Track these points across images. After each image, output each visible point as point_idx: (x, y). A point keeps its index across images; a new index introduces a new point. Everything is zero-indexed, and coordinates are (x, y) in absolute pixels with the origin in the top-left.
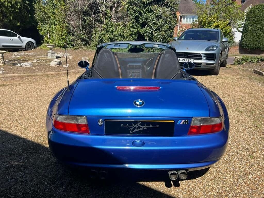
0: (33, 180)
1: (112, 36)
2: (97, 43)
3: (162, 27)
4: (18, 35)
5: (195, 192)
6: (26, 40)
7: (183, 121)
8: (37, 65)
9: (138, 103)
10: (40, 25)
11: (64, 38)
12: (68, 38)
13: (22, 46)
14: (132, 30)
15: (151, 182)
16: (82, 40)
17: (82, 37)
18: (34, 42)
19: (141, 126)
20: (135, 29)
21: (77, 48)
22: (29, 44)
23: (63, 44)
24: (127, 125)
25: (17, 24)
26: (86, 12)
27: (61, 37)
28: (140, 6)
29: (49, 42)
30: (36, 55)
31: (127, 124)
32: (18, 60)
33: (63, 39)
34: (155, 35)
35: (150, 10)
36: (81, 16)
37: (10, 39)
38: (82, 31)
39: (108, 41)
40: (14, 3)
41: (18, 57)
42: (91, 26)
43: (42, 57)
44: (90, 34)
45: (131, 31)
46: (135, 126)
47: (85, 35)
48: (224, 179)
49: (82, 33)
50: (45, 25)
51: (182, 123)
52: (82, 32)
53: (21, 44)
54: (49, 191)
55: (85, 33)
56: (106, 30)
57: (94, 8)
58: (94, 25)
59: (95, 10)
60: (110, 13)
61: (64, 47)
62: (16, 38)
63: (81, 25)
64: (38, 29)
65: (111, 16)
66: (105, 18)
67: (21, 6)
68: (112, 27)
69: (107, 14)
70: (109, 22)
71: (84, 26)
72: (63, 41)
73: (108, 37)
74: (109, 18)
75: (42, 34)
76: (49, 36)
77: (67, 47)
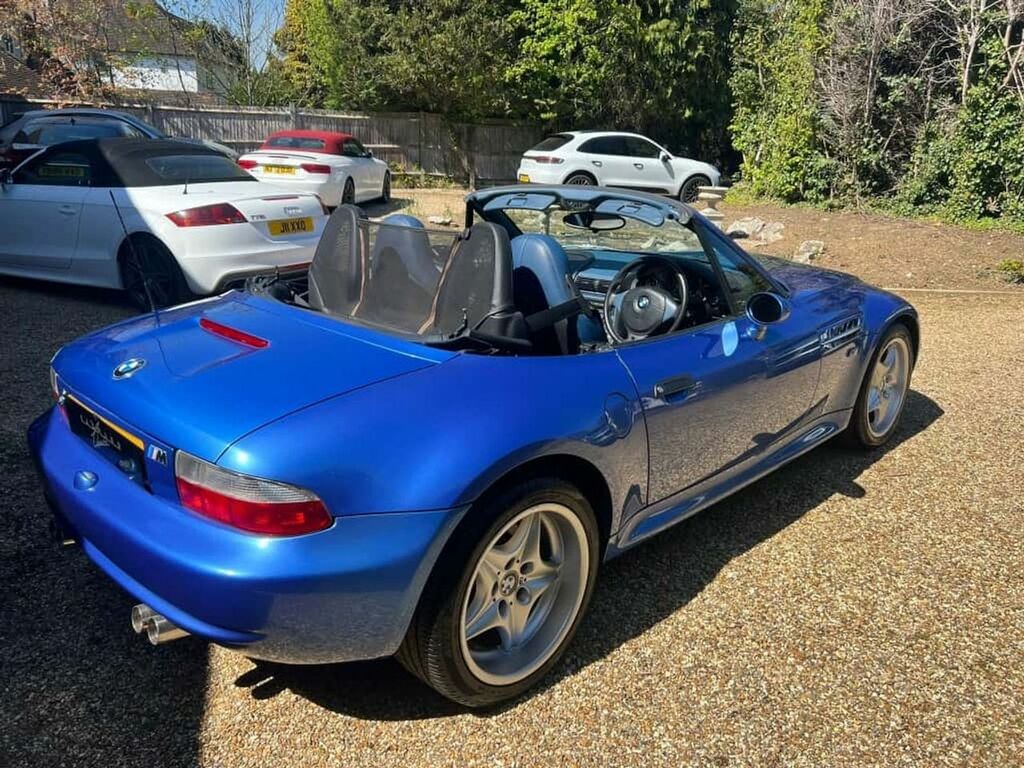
1: (992, 158)
2: (923, 185)
4: (664, 152)
6: (688, 168)
10: (741, 116)
11: (796, 163)
12: (811, 163)
13: (669, 189)
16: (864, 172)
17: (862, 162)
18: (710, 175)
21: (836, 203)
22: (693, 183)
23: (791, 188)
25: (682, 114)
26: (900, 58)
27: (787, 159)
29: (754, 179)
33: (795, 167)
36: (874, 72)
37: (635, 165)
38: (871, 136)
39: (969, 179)
42: (914, 112)
44: (902, 146)
47: (882, 153)
49: (868, 144)
50: (756, 113)
51: (154, 457)
52: (865, 140)
53: (669, 182)
55: (883, 141)
56: (970, 131)
57: (936, 34)
58: (927, 111)
59: (938, 47)
60: (1002, 52)
61: (794, 198)
62: (654, 163)
63: (870, 110)
64: (731, 130)
65: (1008, 67)
66: (974, 79)
67: (706, 49)
68: (1000, 116)
69: (989, 57)
70: (993, 95)
71: (880, 114)
72: (793, 174)
73: (972, 160)
74: (995, 79)
75: (739, 149)
76: (759, 153)
77: (804, 200)
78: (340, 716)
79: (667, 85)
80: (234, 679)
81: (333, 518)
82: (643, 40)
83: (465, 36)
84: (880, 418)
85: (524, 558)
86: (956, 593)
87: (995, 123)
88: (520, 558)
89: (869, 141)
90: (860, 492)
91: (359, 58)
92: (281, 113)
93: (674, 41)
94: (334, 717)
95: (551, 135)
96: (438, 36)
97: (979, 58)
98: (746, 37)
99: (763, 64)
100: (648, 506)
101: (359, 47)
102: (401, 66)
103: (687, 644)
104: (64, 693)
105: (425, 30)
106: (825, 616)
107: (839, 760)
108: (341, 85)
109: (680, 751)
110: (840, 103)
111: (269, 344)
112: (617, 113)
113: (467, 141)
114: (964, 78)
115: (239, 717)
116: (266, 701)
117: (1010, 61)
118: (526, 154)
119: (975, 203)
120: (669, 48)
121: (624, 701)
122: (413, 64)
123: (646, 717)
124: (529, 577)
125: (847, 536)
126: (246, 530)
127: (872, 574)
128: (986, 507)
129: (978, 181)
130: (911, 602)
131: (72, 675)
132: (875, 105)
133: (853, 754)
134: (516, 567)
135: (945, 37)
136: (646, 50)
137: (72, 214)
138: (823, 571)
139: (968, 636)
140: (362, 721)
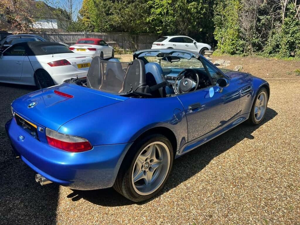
1: (292, 39)
2: (272, 48)
4: (194, 41)
6: (202, 46)
10: (217, 30)
11: (234, 43)
12: (238, 43)
16: (254, 45)
17: (253, 42)
18: (209, 48)
21: (246, 54)
22: (203, 50)
23: (232, 51)
25: (199, 30)
26: (264, 10)
27: (231, 42)
29: (221, 48)
36: (256, 15)
37: (186, 45)
38: (256, 34)
39: (285, 45)
40: (200, 8)
42: (268, 26)
44: (265, 36)
47: (259, 39)
50: (221, 28)
51: (40, 130)
52: (254, 35)
53: (195, 49)
55: (259, 35)
56: (285, 31)
57: (274, 3)
58: (272, 26)
59: (275, 7)
60: (294, 8)
61: (233, 53)
62: (191, 45)
63: (255, 26)
64: (214, 34)
65: (296, 12)
66: (286, 16)
67: (206, 10)
68: (294, 27)
69: (290, 9)
70: (292, 21)
71: (258, 27)
72: (233, 46)
73: (286, 40)
74: (292, 16)
75: (216, 39)
76: (222, 41)
77: (236, 54)
78: (98, 205)
79: (194, 21)
80: (67, 195)
81: (93, 147)
82: (187, 8)
83: (135, 9)
84: (258, 116)
85: (150, 158)
86: (281, 166)
87: (293, 29)
88: (149, 158)
89: (255, 36)
90: (252, 138)
91: (104, 17)
92: (81, 33)
93: (196, 8)
94: (96, 206)
95: (161, 37)
96: (127, 9)
97: (287, 9)
98: (218, 6)
99: (223, 14)
100: (188, 142)
101: (104, 13)
102: (116, 19)
103: (200, 182)
104: (17, 201)
105: (123, 8)
106: (242, 174)
107: (246, 215)
108: (99, 25)
109: (198, 213)
110: (246, 24)
111: (73, 97)
112: (180, 30)
113: (136, 40)
114: (283, 15)
115: (68, 207)
116: (76, 202)
117: (297, 10)
118: (154, 43)
119: (287, 53)
120: (195, 10)
121: (182, 199)
122: (120, 18)
123: (188, 204)
124: (152, 164)
125: (248, 150)
126: (67, 151)
127: (256, 161)
128: (291, 141)
129: (288, 46)
130: (268, 169)
131: (20, 196)
132: (257, 25)
133: (250, 213)
134: (148, 161)
135: (277, 4)
136: (188, 11)
137: (20, 64)
138: (241, 161)
139: (285, 178)
140: (104, 207)
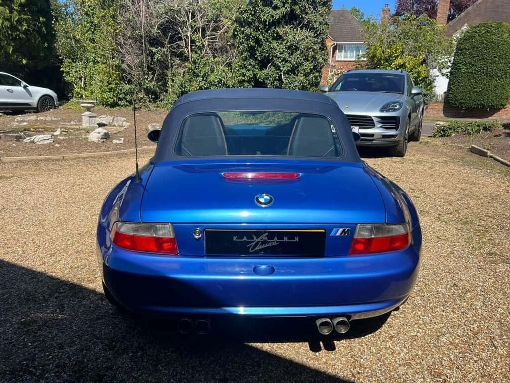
0: (73, 342)
1: (205, 84)
2: (176, 97)
3: (298, 68)
4: (24, 83)
5: (363, 358)
6: (39, 92)
7: (341, 230)
8: (63, 140)
9: (262, 200)
10: (67, 64)
11: (112, 88)
12: (120, 88)
13: (30, 104)
14: (243, 73)
15: (284, 343)
16: (148, 91)
17: (147, 87)
18: (53, 97)
19: (268, 240)
20: (249, 70)
21: (137, 106)
22: (45, 99)
23: (111, 100)
24: (245, 239)
25: (22, 61)
26: (155, 39)
27: (107, 86)
28: (257, 28)
29: (84, 96)
30: (58, 121)
31: (245, 237)
32: (25, 130)
33: (110, 89)
34: (287, 81)
35: (276, 35)
36: (146, 46)
37: (8, 90)
38: (148, 74)
40: (16, 21)
41: (25, 123)
43: (72, 125)
45: (240, 74)
46: (257, 240)
47: (154, 83)
48: (413, 336)
49: (148, 78)
50: (75, 62)
51: (338, 234)
52: (147, 76)
53: (29, 99)
54: (105, 360)
55: (153, 78)
57: (170, 30)
59: (173, 36)
61: (113, 105)
62: (19, 89)
63: (146, 63)
64: (63, 71)
65: (204, 47)
66: (192, 51)
67: (29, 26)
69: (196, 41)
70: (200, 58)
72: (111, 93)
73: (197, 85)
74: (199, 51)
75: (70, 81)
76: (83, 83)
77: (119, 105)
93: (9, 20)
97: (193, 42)
99: (75, 37)
114: (189, 50)
117: (205, 44)
132: (147, 60)
